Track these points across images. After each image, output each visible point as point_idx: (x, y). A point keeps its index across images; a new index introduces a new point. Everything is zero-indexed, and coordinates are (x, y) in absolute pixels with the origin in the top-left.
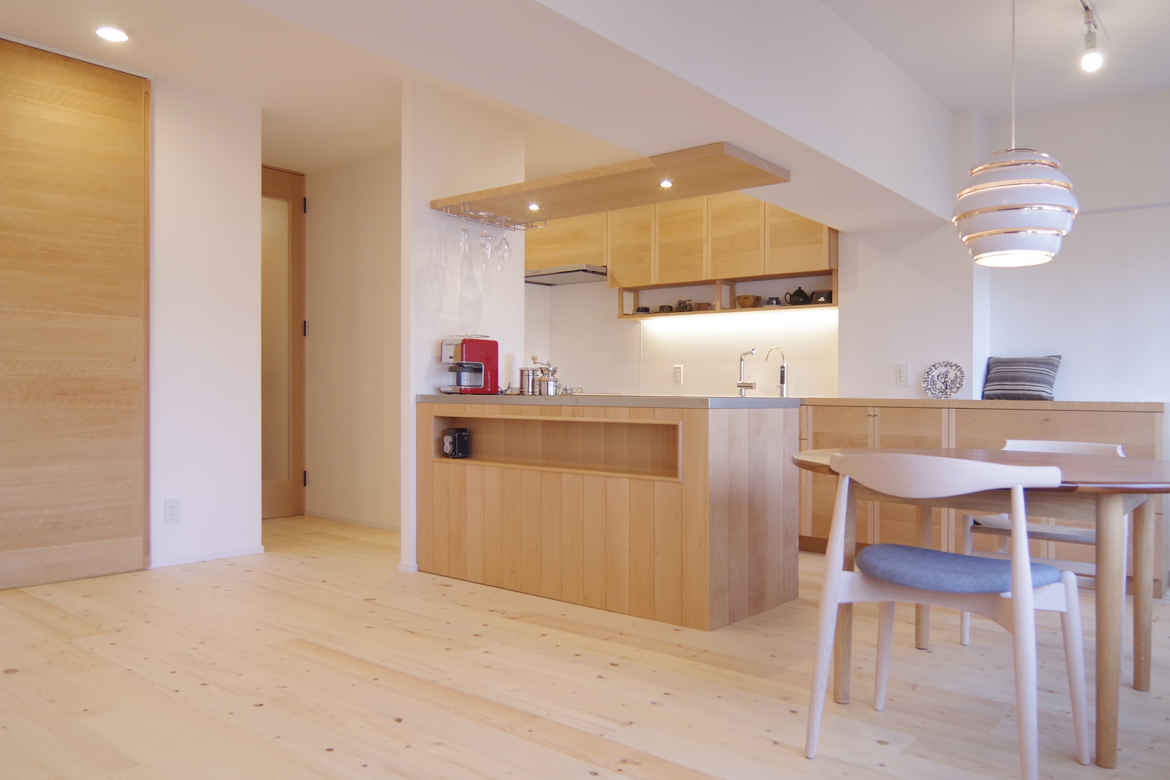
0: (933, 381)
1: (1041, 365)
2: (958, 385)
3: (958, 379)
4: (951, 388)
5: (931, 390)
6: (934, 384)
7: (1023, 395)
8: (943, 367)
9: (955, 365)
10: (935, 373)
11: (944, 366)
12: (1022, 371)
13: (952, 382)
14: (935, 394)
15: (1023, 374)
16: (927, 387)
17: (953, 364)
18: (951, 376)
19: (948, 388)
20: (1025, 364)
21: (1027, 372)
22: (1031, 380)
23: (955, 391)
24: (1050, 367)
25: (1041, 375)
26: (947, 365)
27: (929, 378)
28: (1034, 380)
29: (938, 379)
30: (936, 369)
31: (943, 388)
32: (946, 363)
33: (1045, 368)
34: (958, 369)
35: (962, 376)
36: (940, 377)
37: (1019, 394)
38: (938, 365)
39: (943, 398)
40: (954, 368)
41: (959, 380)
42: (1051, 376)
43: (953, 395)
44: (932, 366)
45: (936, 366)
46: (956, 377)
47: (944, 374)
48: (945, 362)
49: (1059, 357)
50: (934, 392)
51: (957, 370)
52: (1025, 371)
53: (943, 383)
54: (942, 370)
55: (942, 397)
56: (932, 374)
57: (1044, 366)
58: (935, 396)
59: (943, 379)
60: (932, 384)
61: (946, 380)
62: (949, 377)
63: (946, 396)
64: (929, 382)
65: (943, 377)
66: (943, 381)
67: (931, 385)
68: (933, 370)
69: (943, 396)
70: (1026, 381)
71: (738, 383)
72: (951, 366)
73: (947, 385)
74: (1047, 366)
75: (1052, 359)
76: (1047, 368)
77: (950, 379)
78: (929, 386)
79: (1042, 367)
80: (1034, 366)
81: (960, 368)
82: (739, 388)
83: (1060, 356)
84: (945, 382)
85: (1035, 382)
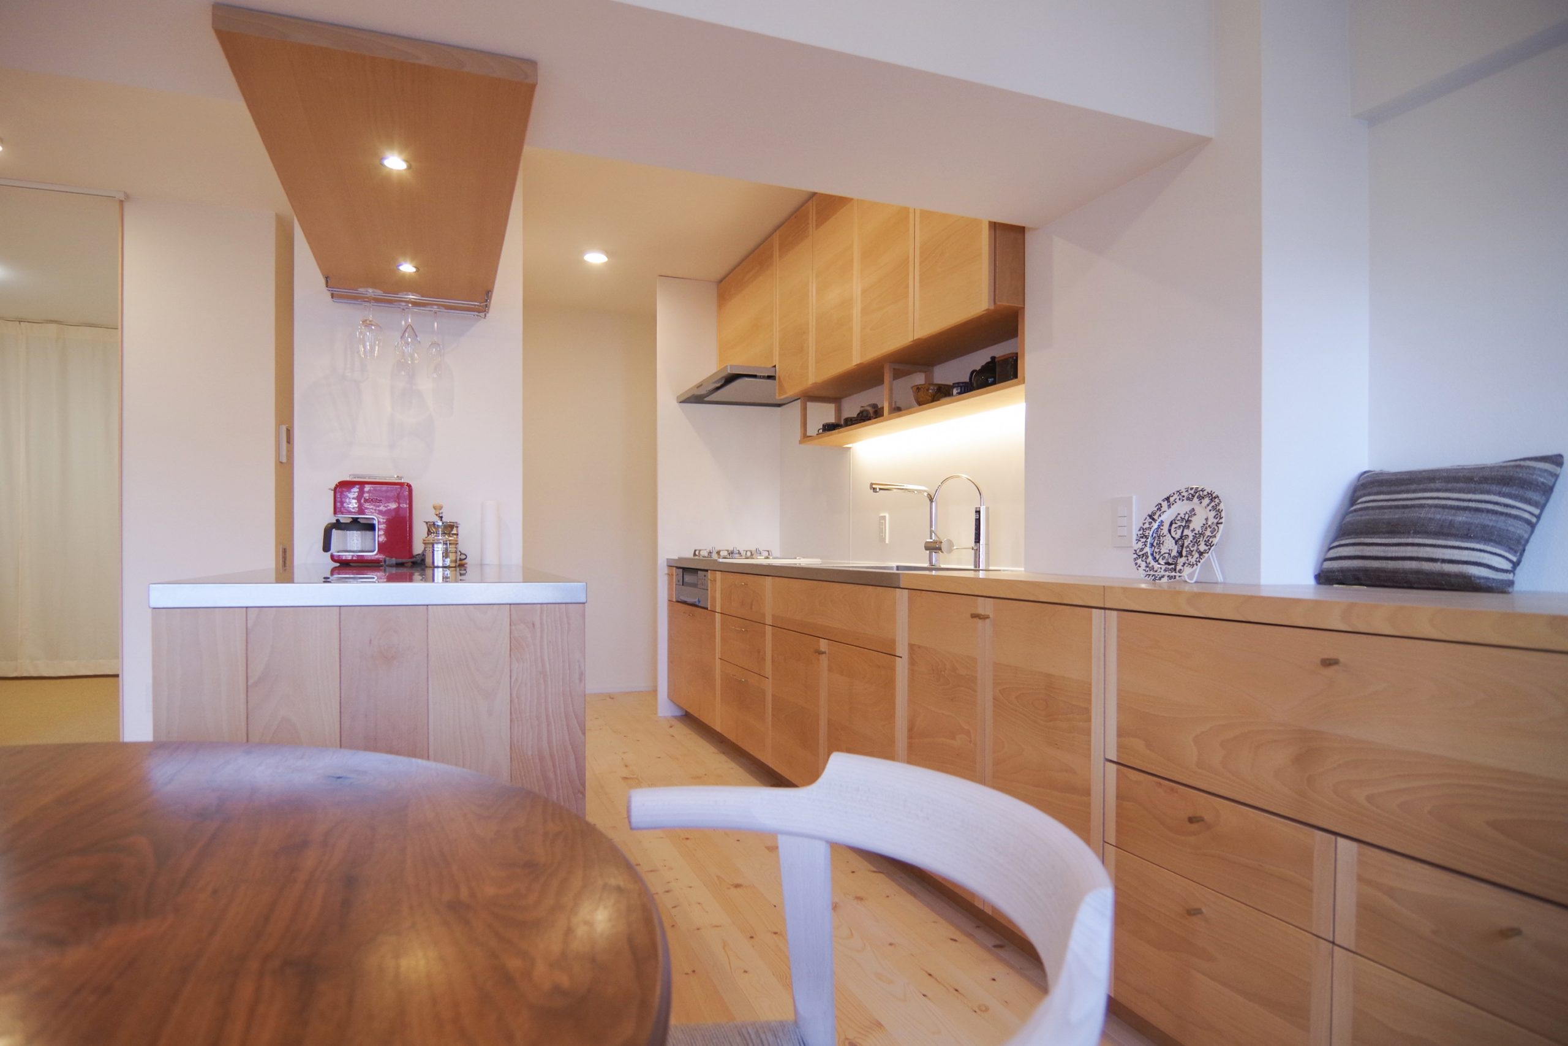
0: (1159, 537)
1: (1486, 486)
2: (1202, 547)
3: (1209, 530)
4: (1190, 553)
5: (1147, 557)
6: (1159, 544)
7: (1418, 572)
8: (1185, 501)
9: (1210, 494)
10: (1167, 517)
11: (1188, 499)
12: (1422, 506)
13: (1194, 537)
14: (1152, 569)
15: (1423, 514)
16: (1142, 549)
17: (1205, 493)
18: (1197, 524)
19: (1184, 553)
20: (1438, 485)
21: (1436, 506)
22: (1445, 531)
23: (1193, 560)
24: (1514, 491)
25: (1479, 515)
26: (1193, 496)
27: (1150, 528)
28: (1453, 531)
29: (1170, 531)
30: (1169, 507)
31: (1174, 553)
32: (1192, 492)
33: (1500, 494)
34: (1213, 504)
35: (1218, 523)
36: (1174, 526)
37: (1405, 572)
38: (1176, 496)
39: (1165, 580)
40: (1206, 501)
41: (1208, 533)
42: (1516, 517)
43: (1187, 570)
44: (1163, 500)
45: (1172, 499)
46: (1205, 527)
47: (1182, 519)
48: (1192, 489)
49: (1557, 460)
50: (1153, 563)
51: (1210, 507)
52: (1430, 506)
53: (1176, 543)
54: (1181, 508)
55: (1163, 577)
56: (1161, 519)
57: (1494, 488)
58: (1152, 573)
59: (1179, 532)
60: (1155, 544)
61: (1186, 532)
62: (1192, 526)
63: (1173, 574)
64: (1149, 540)
65: (1180, 526)
66: (1177, 536)
67: (1152, 545)
68: (1163, 509)
69: (1167, 573)
70: (1427, 533)
71: (927, 542)
72: (1201, 498)
73: (1182, 546)
74: (1505, 489)
75: (1528, 467)
76: (1504, 495)
77: (1193, 530)
78: (1148, 549)
79: (1488, 492)
80: (1460, 491)
81: (1217, 500)
82: (928, 552)
83: (1560, 456)
84: (1181, 537)
85: (1456, 536)
